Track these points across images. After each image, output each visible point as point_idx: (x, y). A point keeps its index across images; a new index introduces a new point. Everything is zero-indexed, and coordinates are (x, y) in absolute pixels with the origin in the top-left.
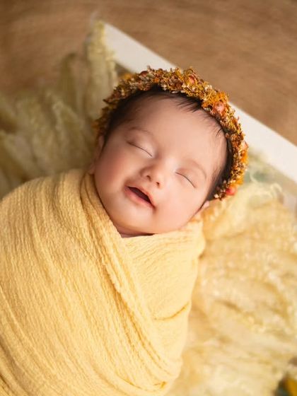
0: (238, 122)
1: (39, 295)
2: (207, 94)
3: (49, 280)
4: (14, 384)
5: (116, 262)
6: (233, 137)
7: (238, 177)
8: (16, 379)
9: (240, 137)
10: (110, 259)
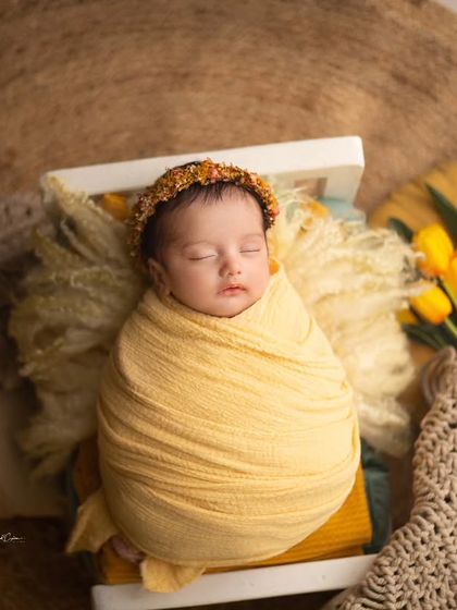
0: (234, 166)
1: (217, 395)
2: (197, 174)
3: (214, 380)
4: (254, 468)
5: (241, 333)
6: (243, 180)
7: (271, 199)
8: (251, 463)
9: (247, 175)
10: (235, 335)
